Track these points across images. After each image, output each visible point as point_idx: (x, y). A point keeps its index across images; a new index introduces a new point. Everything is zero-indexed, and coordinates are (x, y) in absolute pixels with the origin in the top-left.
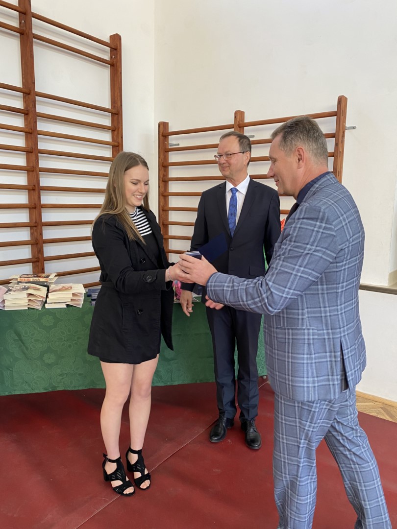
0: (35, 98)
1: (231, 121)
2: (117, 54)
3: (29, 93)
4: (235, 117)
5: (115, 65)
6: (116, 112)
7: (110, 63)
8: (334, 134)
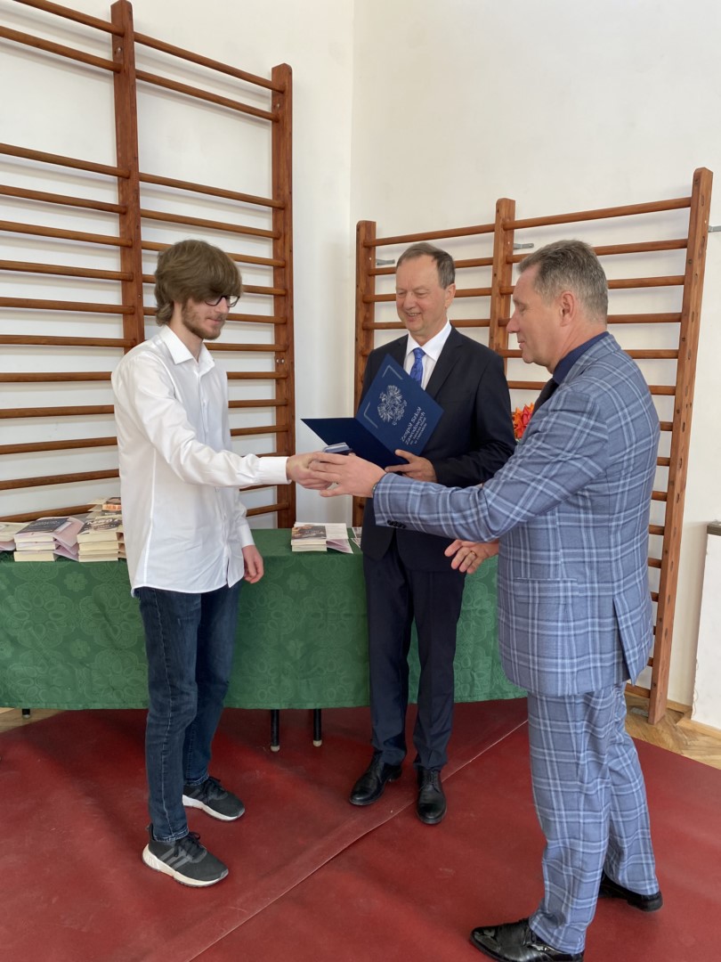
0: (138, 184)
1: (490, 219)
2: (284, 101)
3: (127, 175)
4: (498, 211)
5: (280, 121)
6: (281, 206)
7: (271, 117)
8: (686, 241)
